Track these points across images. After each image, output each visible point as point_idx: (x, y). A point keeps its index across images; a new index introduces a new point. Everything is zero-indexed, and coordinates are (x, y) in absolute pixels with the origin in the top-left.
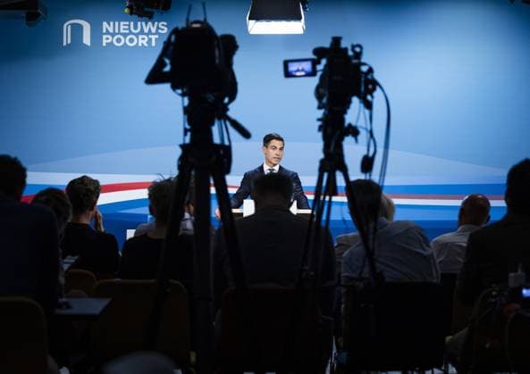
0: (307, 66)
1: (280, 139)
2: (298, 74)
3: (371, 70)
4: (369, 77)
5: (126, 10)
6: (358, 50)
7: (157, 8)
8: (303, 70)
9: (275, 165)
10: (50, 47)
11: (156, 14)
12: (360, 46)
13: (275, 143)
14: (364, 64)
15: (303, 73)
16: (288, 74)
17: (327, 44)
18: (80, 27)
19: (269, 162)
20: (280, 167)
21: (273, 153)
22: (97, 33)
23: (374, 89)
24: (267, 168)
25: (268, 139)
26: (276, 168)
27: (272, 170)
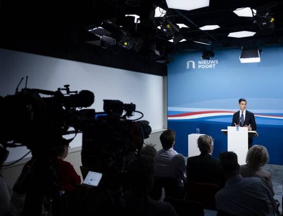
1: (245, 101)
5: (201, 58)
7: (210, 56)
9: (243, 110)
10: (184, 69)
11: (211, 58)
13: (243, 102)
18: (192, 63)
19: (241, 109)
20: (246, 111)
21: (243, 106)
22: (197, 64)
24: (241, 111)
25: (240, 101)
26: (245, 111)
27: (242, 112)
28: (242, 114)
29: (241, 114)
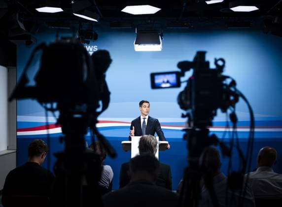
0: (172, 78)
2: (163, 85)
3: (233, 83)
4: (232, 89)
6: (220, 63)
7: (91, 39)
8: (168, 82)
9: (146, 115)
12: (223, 60)
13: (145, 104)
14: (228, 77)
15: (168, 85)
16: (154, 86)
17: (190, 58)
19: (143, 114)
20: (149, 117)
21: (145, 109)
23: (236, 100)
24: (142, 117)
25: (141, 103)
26: (147, 117)
27: (144, 119)
28: (144, 122)
29: (142, 121)
